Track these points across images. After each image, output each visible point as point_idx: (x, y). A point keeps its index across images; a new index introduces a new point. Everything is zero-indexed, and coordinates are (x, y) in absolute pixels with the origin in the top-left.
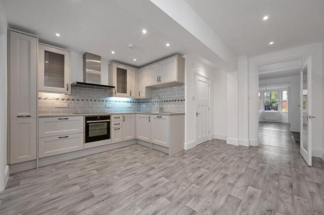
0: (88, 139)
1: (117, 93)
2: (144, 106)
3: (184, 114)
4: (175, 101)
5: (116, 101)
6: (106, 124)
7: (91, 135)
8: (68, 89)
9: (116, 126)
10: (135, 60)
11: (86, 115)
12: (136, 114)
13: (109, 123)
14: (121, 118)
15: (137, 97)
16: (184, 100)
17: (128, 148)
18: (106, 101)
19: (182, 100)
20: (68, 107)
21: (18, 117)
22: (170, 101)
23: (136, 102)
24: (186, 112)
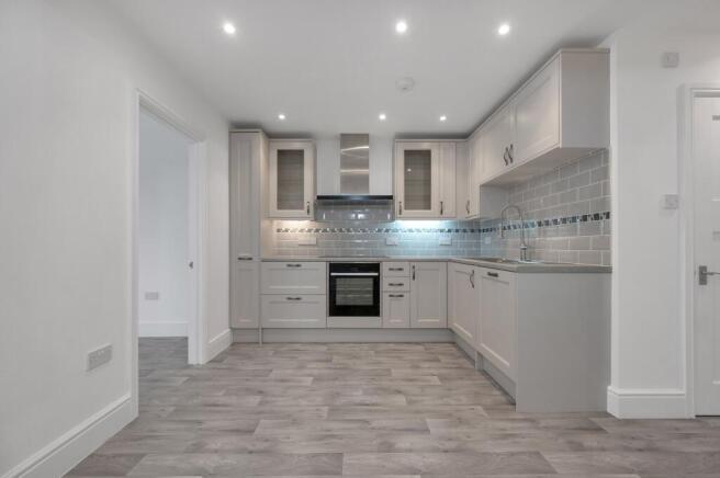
0: (336, 310)
1: (404, 211)
2: (487, 239)
3: (608, 270)
4: (574, 219)
5: (411, 231)
6: (371, 281)
7: (340, 300)
8: (308, 211)
9: (392, 288)
10: (443, 118)
11: (332, 259)
12: (450, 261)
13: (376, 281)
14: (407, 271)
15: (463, 216)
16: (608, 215)
17: (420, 348)
18: (387, 231)
19: (597, 217)
20: (317, 245)
21: (240, 259)
22: (555, 222)
23: (465, 231)
24: (615, 264)
